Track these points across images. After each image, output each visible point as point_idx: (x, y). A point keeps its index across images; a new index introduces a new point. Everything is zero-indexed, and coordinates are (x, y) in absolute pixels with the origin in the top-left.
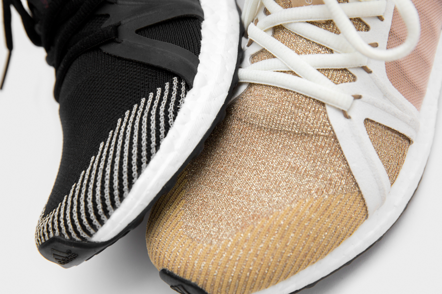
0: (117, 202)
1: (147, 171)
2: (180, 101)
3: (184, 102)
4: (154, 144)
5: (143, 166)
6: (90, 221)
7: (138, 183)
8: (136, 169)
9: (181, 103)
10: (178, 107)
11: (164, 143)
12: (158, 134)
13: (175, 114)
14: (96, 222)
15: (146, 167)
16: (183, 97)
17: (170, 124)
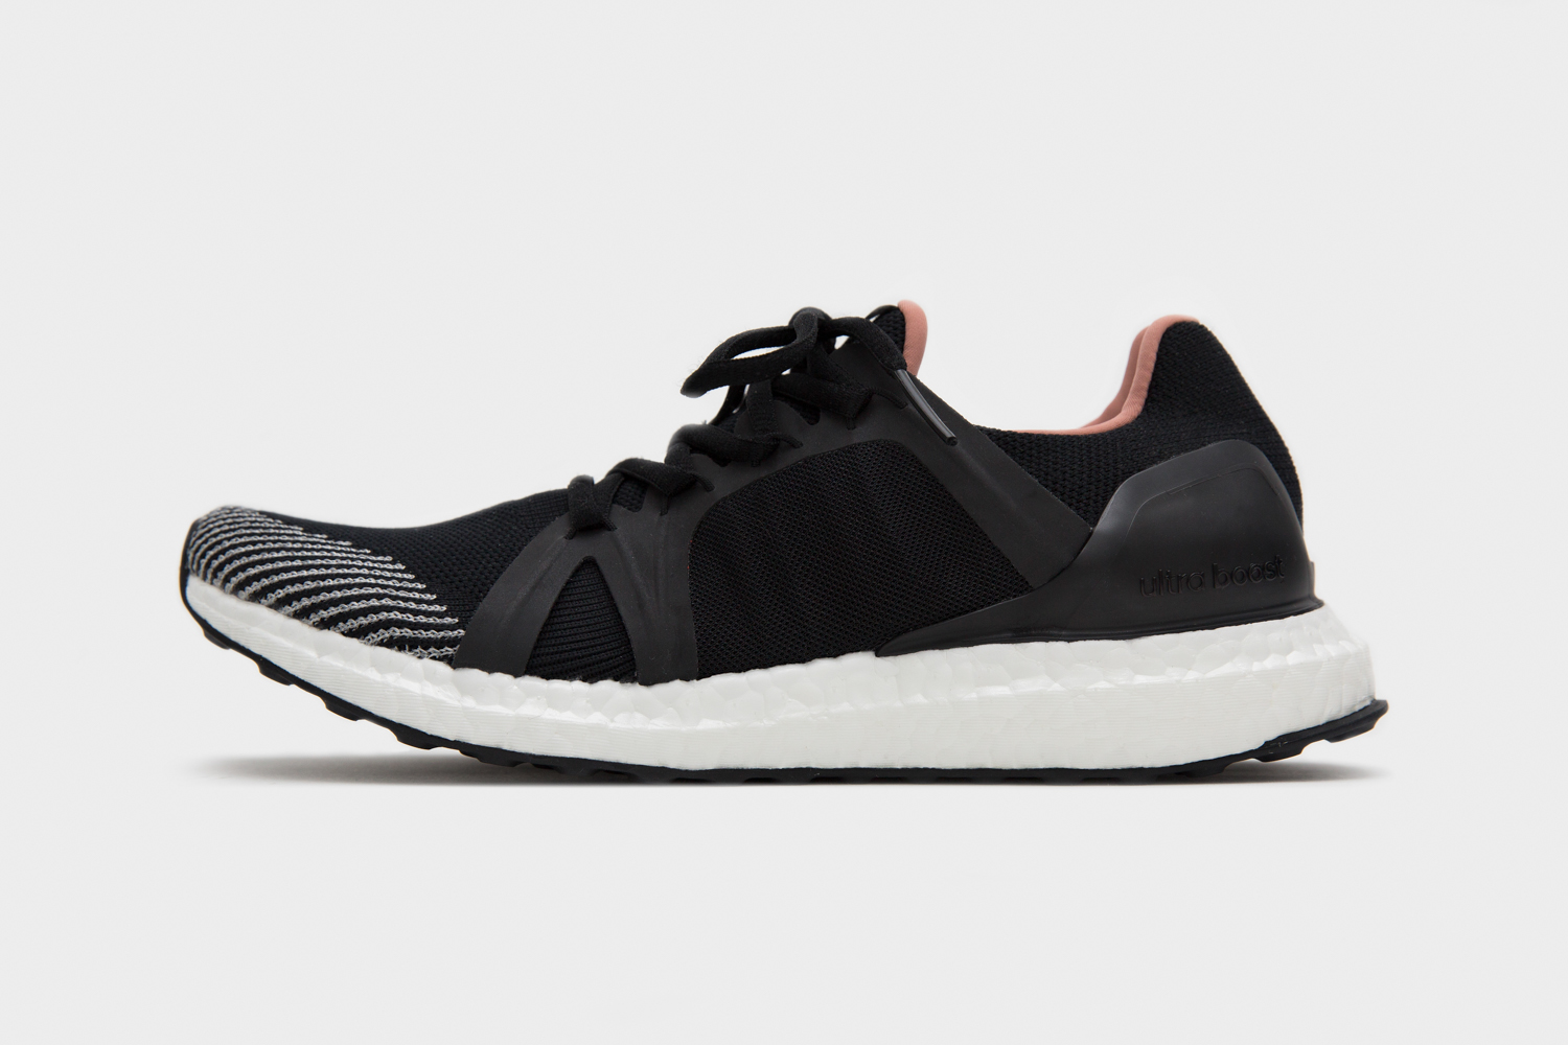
0: (244, 594)
1: (278, 619)
2: (419, 649)
3: (419, 657)
4: (324, 614)
5: (287, 607)
6: (221, 567)
7: (261, 611)
8: (279, 596)
9: (417, 651)
10: (407, 647)
11: (332, 637)
12: (343, 617)
13: (389, 644)
14: (222, 575)
15: (288, 615)
16: (430, 653)
17: (369, 637)
